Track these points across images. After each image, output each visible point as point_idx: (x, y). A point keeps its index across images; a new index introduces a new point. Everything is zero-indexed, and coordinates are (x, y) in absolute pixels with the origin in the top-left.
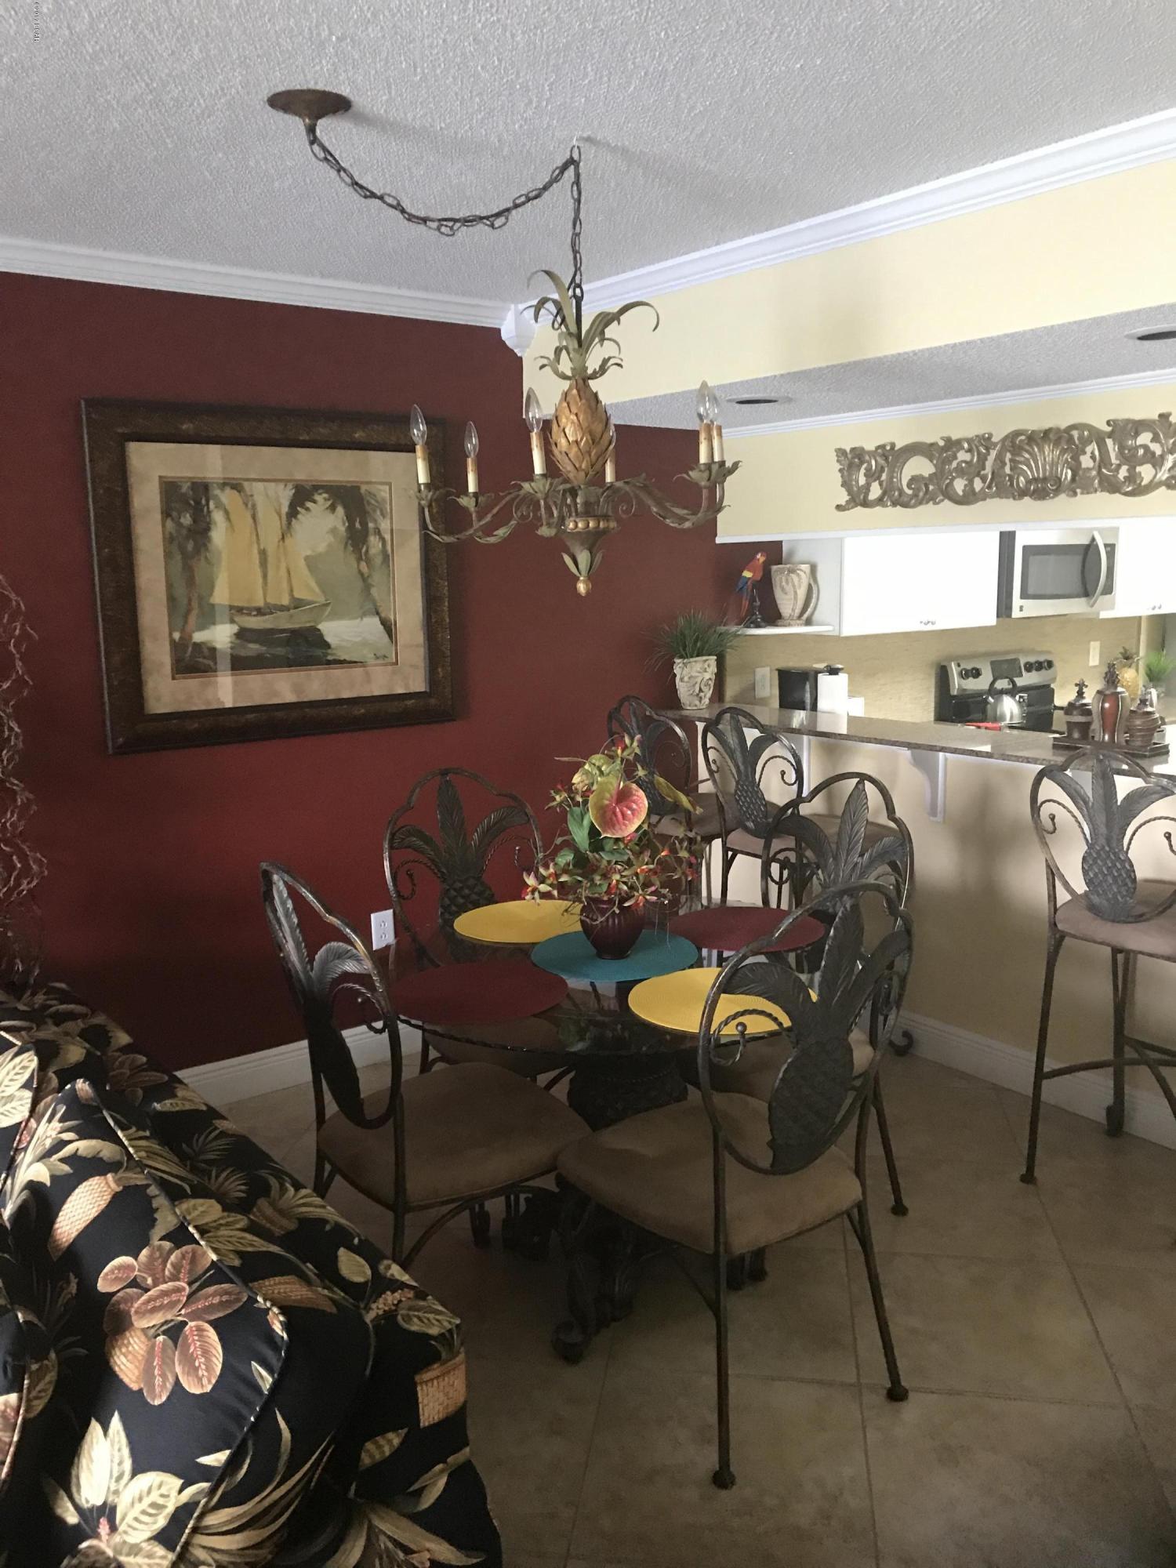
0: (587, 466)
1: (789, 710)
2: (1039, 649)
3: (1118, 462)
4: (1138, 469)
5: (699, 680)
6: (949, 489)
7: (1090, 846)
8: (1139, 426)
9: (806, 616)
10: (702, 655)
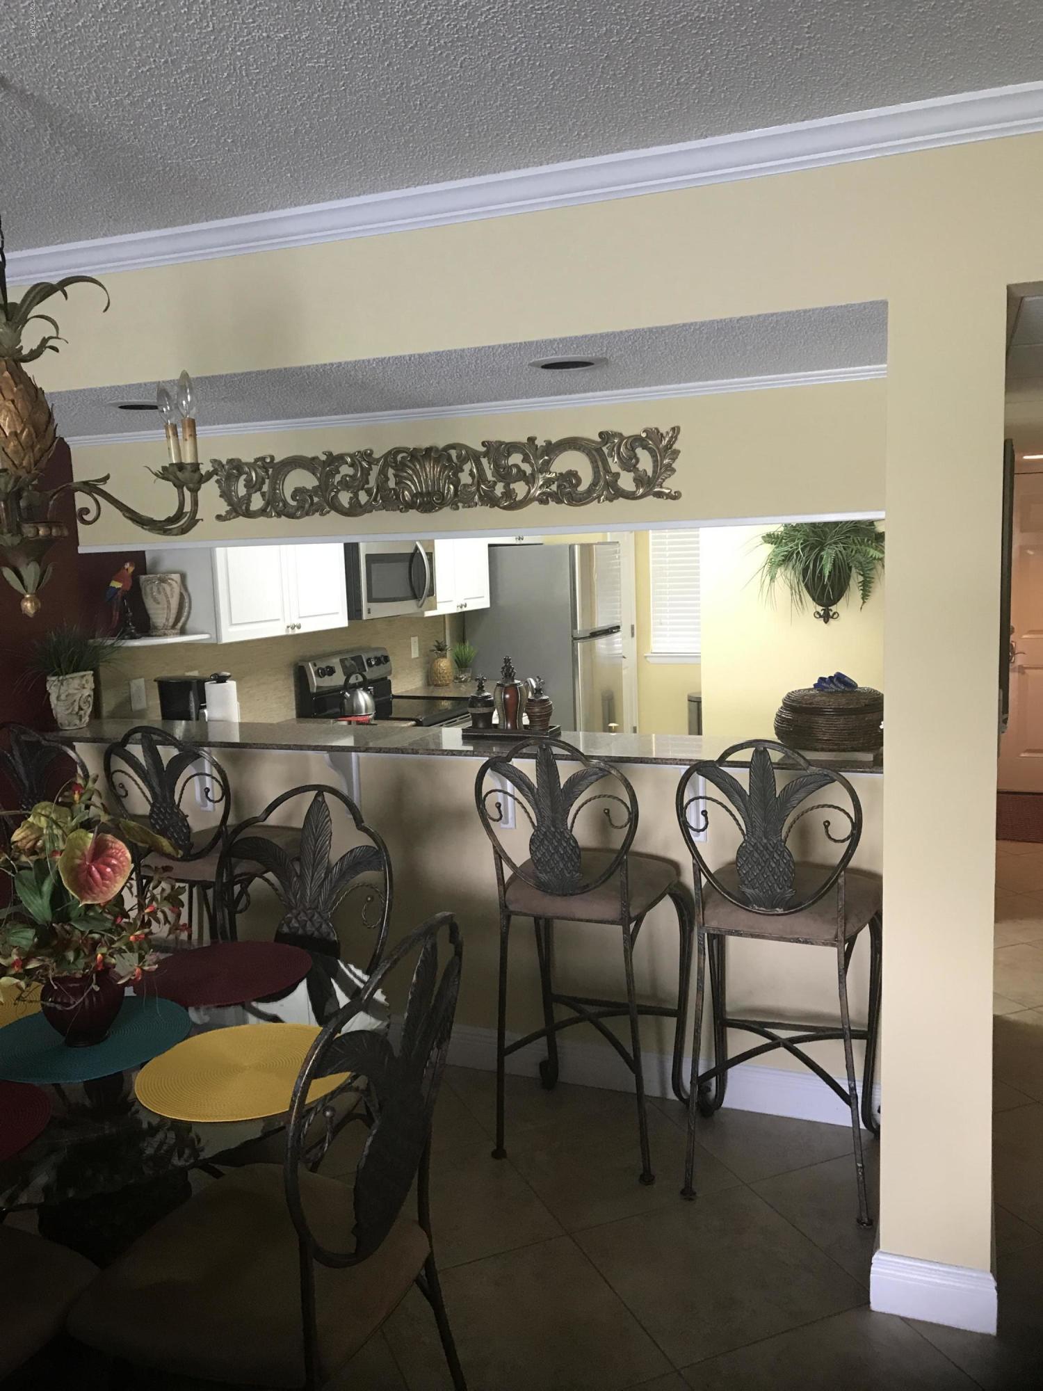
0: (30, 463)
1: (171, 721)
2: (374, 646)
3: (494, 479)
4: (512, 486)
5: (77, 698)
6: (335, 500)
7: (537, 829)
8: (512, 447)
9: (180, 624)
10: (79, 671)
